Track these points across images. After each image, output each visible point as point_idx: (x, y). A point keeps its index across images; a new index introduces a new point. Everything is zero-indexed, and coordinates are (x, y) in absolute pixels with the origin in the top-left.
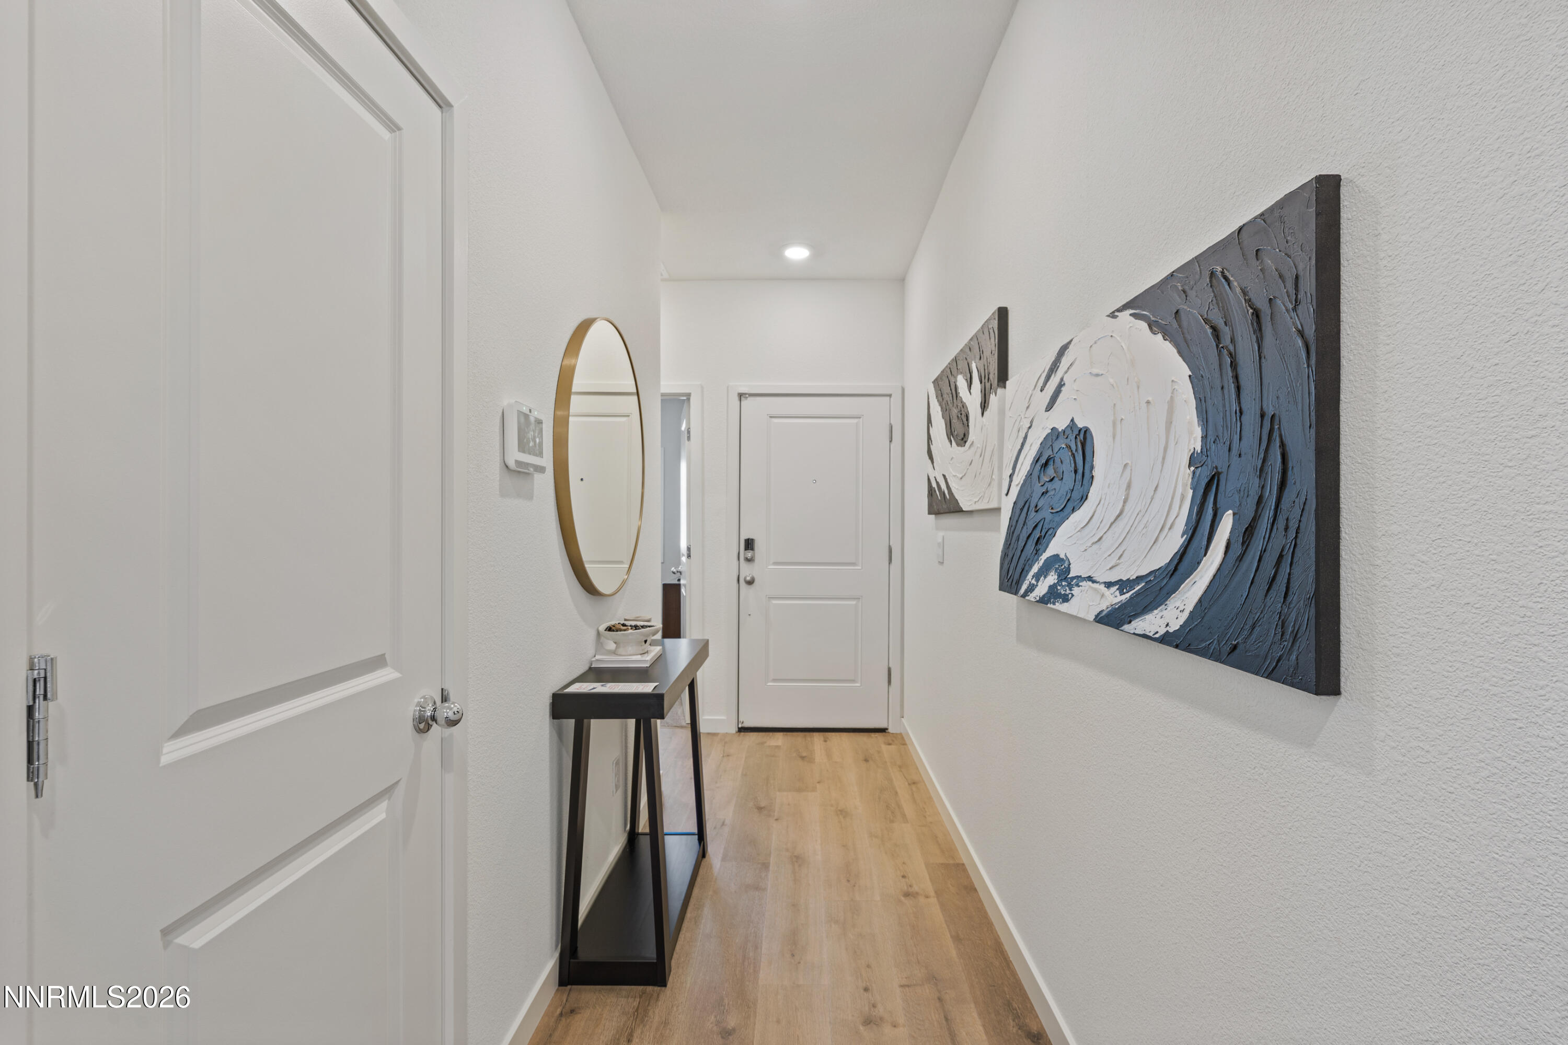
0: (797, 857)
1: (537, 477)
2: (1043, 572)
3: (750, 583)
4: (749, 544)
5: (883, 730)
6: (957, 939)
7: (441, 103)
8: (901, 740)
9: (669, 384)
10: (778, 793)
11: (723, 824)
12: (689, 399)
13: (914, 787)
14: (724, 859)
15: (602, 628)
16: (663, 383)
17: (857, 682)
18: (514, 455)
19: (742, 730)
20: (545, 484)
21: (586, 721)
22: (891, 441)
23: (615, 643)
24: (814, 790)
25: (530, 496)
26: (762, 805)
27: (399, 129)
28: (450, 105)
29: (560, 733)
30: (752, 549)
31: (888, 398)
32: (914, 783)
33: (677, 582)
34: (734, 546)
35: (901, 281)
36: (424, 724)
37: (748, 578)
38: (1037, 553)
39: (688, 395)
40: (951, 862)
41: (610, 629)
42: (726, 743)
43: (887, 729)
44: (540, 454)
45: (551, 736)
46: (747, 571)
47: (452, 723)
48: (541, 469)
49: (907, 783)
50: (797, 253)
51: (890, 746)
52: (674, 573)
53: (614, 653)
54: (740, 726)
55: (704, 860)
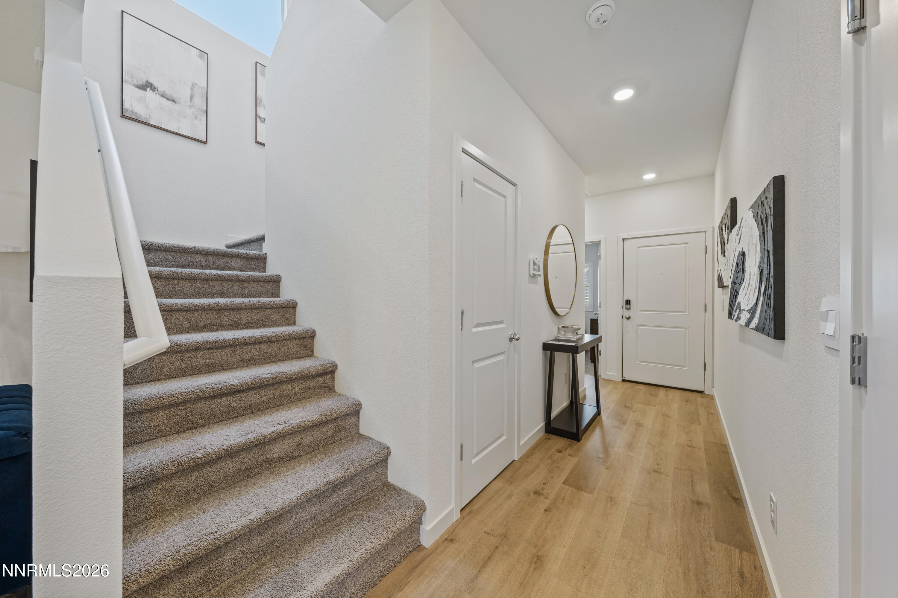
0: (639, 424)
1: (539, 277)
2: (736, 310)
3: (628, 318)
4: (628, 302)
5: (701, 392)
6: (709, 464)
7: (514, 185)
8: (712, 397)
9: (589, 238)
10: (636, 404)
11: (609, 408)
12: (600, 243)
13: (710, 415)
14: (608, 417)
15: (560, 327)
16: (586, 238)
17: (686, 368)
18: (532, 272)
19: (624, 381)
20: (541, 279)
21: (553, 352)
22: (706, 253)
23: (564, 332)
24: (654, 406)
25: (536, 283)
26: (628, 406)
27: (506, 197)
28: (516, 185)
29: (545, 355)
30: (629, 304)
31: (704, 233)
32: (711, 414)
33: (597, 318)
34: (620, 303)
35: (713, 175)
36: (511, 339)
37: (627, 317)
38: (735, 302)
39: (600, 241)
40: (719, 442)
41: (563, 327)
42: (616, 384)
43: (704, 392)
44: (539, 271)
45: (543, 356)
46: (627, 313)
47: (518, 340)
48: (540, 275)
49: (707, 413)
50: (649, 176)
51: (703, 399)
52: (595, 314)
53: (564, 335)
54: (623, 378)
55: (599, 416)
